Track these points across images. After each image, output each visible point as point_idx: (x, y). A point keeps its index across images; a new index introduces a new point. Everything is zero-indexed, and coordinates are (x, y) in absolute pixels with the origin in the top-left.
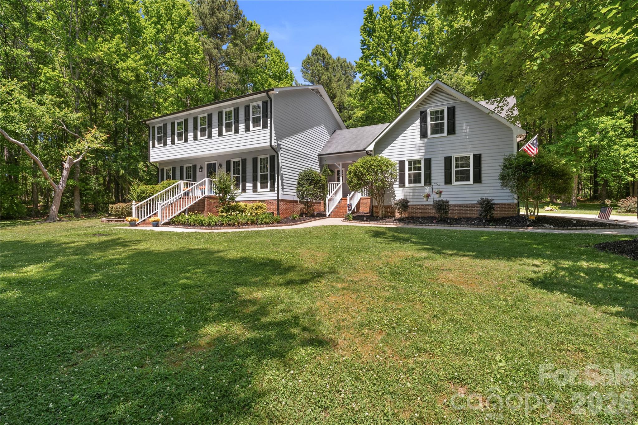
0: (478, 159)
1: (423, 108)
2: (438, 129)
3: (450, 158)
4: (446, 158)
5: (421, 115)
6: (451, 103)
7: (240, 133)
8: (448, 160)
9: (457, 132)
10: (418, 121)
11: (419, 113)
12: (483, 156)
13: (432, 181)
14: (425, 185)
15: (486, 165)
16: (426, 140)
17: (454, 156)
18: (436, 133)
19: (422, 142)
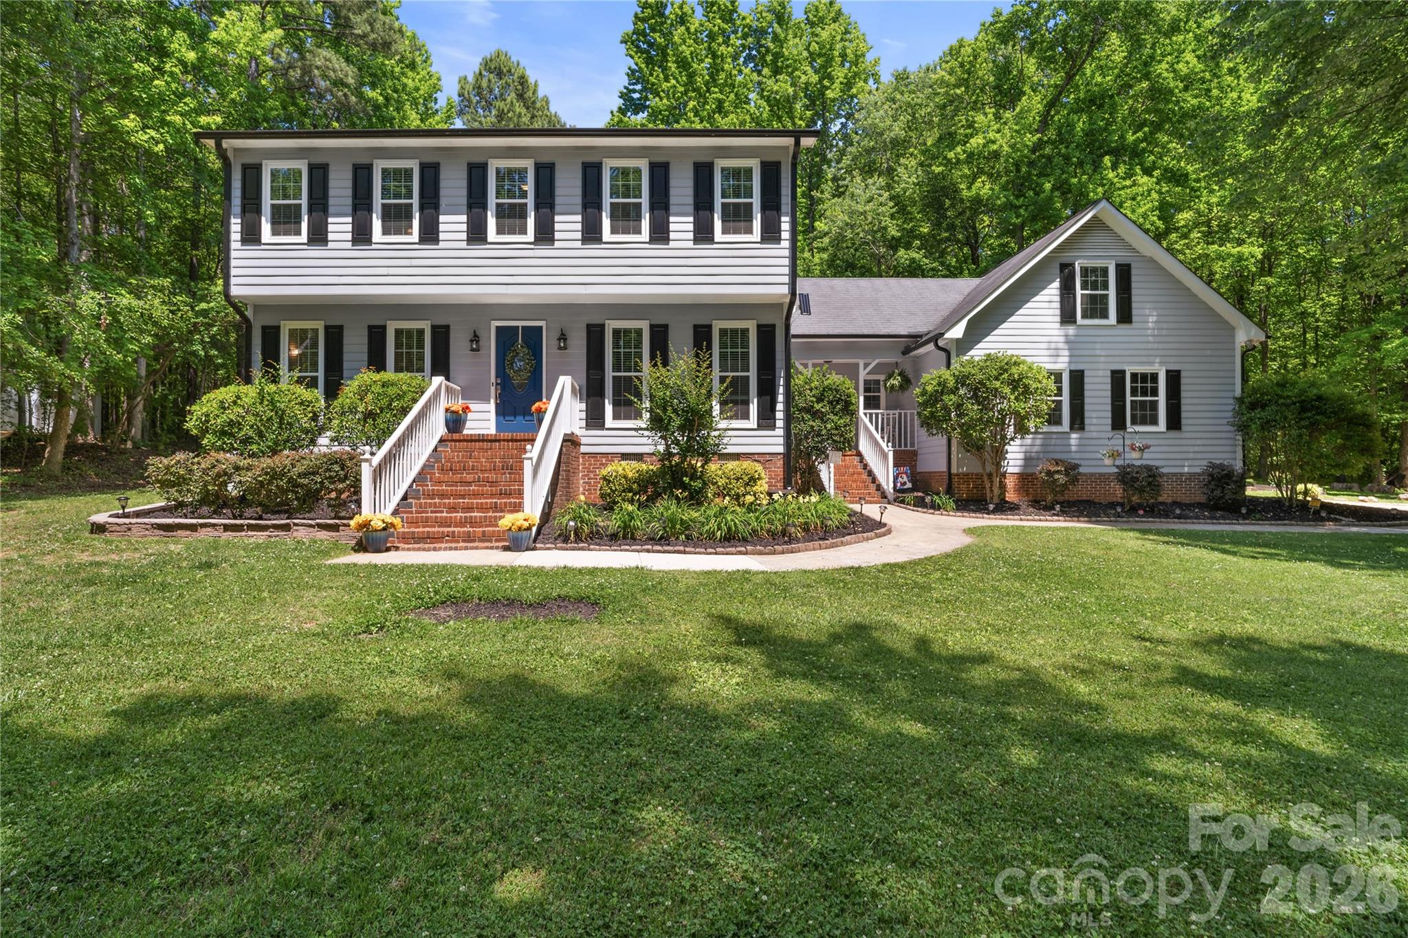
0: (1174, 378)
1: (1066, 257)
2: (1096, 308)
3: (1123, 372)
4: (1114, 372)
5: (1061, 271)
6: (1124, 256)
7: (672, 244)
8: (1117, 377)
9: (1134, 319)
10: (1056, 284)
11: (1058, 266)
12: (1183, 374)
13: (1087, 421)
14: (1072, 428)
15: (1189, 394)
16: (1071, 330)
17: (1130, 369)
18: (1092, 317)
19: (1062, 332)
